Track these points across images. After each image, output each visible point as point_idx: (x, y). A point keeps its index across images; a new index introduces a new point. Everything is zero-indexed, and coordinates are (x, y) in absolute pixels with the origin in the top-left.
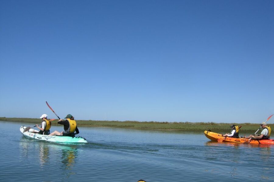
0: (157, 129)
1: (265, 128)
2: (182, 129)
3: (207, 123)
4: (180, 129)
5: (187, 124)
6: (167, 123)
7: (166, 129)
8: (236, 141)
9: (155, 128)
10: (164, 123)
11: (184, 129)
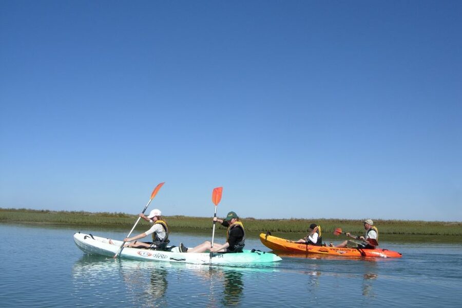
0: (22, 220)
1: (371, 230)
2: (63, 222)
3: (112, 214)
4: (61, 222)
5: (82, 214)
6: (47, 211)
7: (36, 221)
8: (320, 251)
9: (19, 220)
10: (43, 211)
11: (66, 222)
